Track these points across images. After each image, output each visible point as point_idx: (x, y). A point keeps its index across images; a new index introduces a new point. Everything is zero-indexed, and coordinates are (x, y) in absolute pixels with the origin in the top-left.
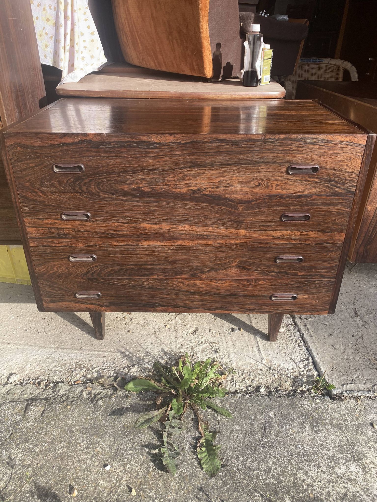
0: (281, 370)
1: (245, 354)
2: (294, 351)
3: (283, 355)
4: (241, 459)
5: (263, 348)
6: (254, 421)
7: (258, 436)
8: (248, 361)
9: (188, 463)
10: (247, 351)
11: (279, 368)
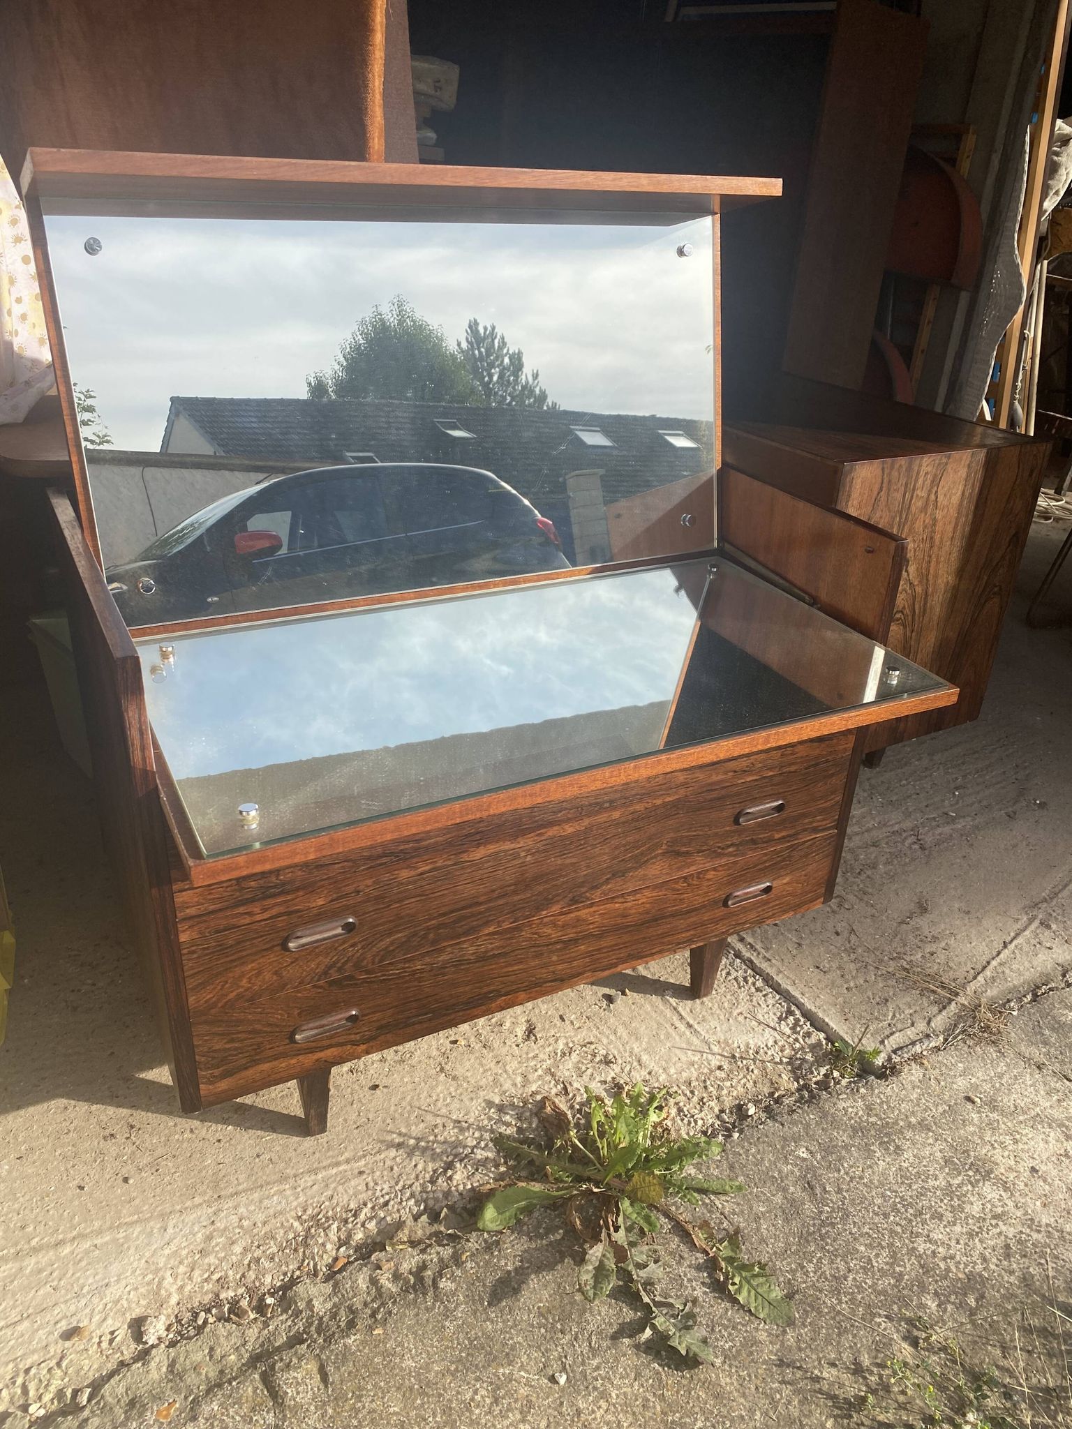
0: (757, 1053)
1: (669, 1045)
2: (755, 1003)
3: (741, 1018)
4: (811, 1267)
5: (695, 1020)
7: (809, 1208)
8: (683, 1058)
10: (668, 1036)
11: (751, 1052)
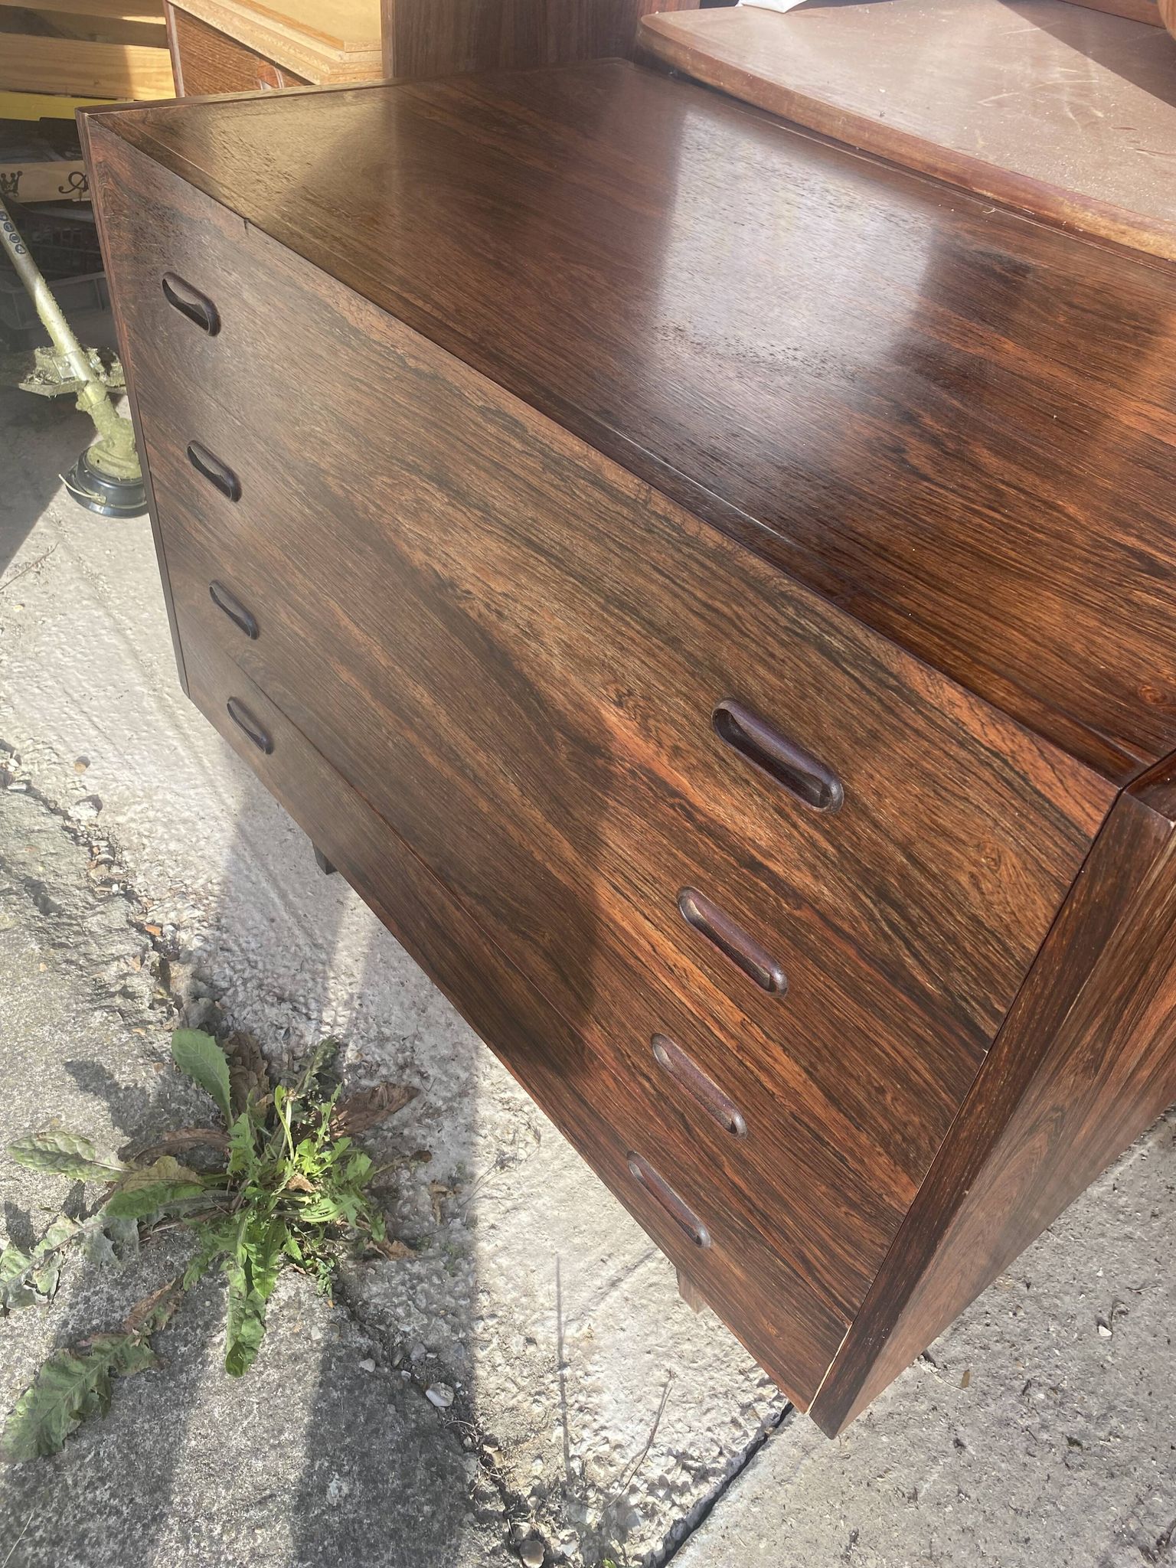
6: (273, 1447)
9: (12, 1351)
